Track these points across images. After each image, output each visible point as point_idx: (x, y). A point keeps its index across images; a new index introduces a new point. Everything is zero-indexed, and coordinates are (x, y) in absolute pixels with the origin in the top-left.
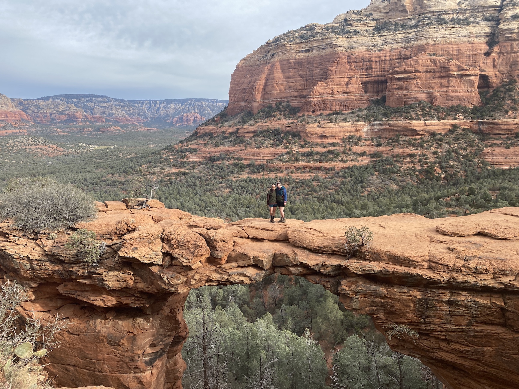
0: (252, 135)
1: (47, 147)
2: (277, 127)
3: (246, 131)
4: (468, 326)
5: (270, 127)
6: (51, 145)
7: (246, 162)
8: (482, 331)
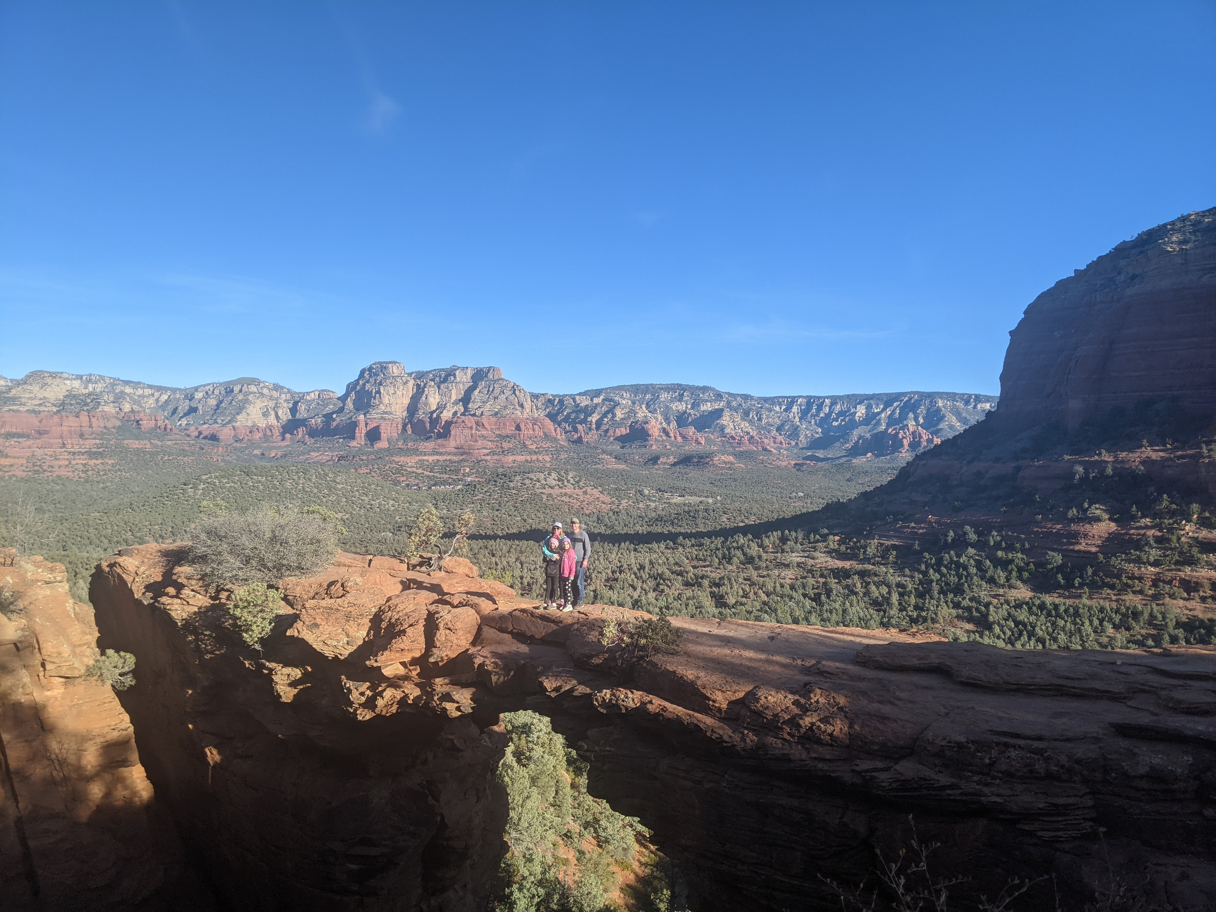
1: (580, 492)
3: (1041, 474)
6: (589, 489)
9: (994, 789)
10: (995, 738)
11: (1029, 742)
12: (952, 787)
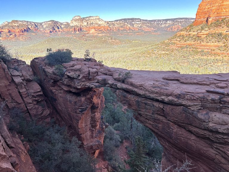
0: (205, 36)
1: (115, 41)
2: (221, 32)
3: (202, 34)
4: (152, 114)
5: (217, 31)
6: (117, 40)
7: (199, 50)
8: (157, 117)
9: (184, 102)
10: (185, 93)
11: (191, 94)
12: (177, 101)
